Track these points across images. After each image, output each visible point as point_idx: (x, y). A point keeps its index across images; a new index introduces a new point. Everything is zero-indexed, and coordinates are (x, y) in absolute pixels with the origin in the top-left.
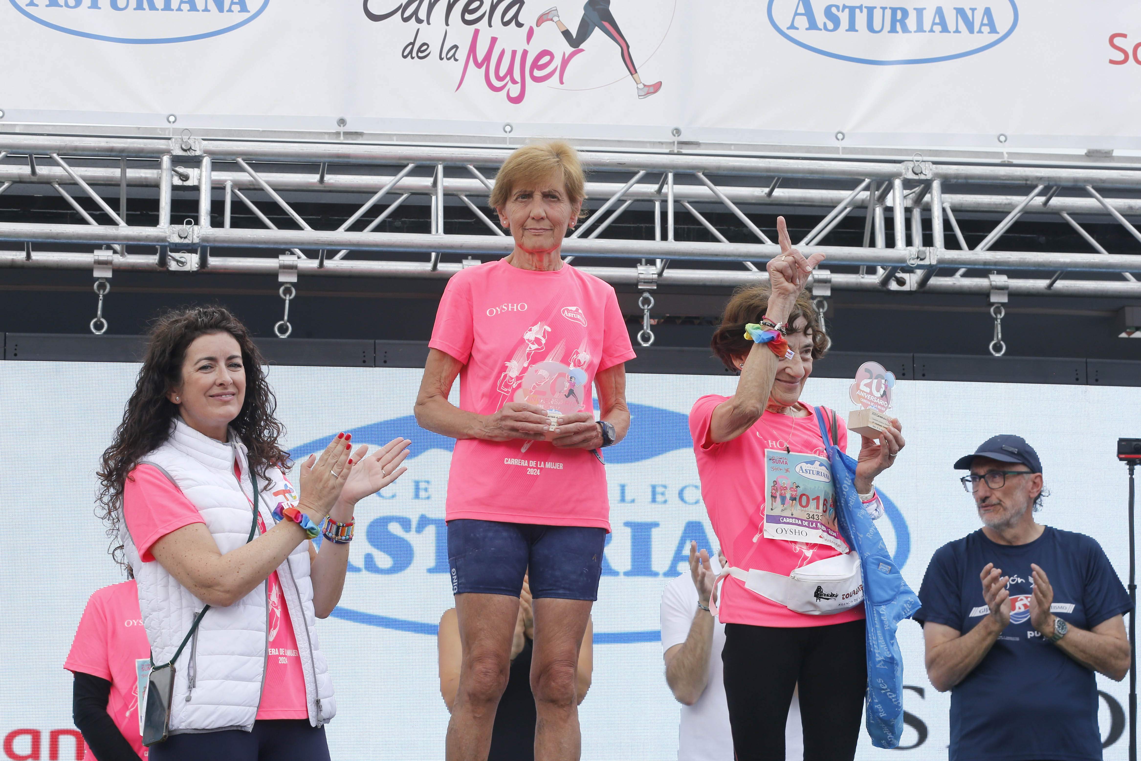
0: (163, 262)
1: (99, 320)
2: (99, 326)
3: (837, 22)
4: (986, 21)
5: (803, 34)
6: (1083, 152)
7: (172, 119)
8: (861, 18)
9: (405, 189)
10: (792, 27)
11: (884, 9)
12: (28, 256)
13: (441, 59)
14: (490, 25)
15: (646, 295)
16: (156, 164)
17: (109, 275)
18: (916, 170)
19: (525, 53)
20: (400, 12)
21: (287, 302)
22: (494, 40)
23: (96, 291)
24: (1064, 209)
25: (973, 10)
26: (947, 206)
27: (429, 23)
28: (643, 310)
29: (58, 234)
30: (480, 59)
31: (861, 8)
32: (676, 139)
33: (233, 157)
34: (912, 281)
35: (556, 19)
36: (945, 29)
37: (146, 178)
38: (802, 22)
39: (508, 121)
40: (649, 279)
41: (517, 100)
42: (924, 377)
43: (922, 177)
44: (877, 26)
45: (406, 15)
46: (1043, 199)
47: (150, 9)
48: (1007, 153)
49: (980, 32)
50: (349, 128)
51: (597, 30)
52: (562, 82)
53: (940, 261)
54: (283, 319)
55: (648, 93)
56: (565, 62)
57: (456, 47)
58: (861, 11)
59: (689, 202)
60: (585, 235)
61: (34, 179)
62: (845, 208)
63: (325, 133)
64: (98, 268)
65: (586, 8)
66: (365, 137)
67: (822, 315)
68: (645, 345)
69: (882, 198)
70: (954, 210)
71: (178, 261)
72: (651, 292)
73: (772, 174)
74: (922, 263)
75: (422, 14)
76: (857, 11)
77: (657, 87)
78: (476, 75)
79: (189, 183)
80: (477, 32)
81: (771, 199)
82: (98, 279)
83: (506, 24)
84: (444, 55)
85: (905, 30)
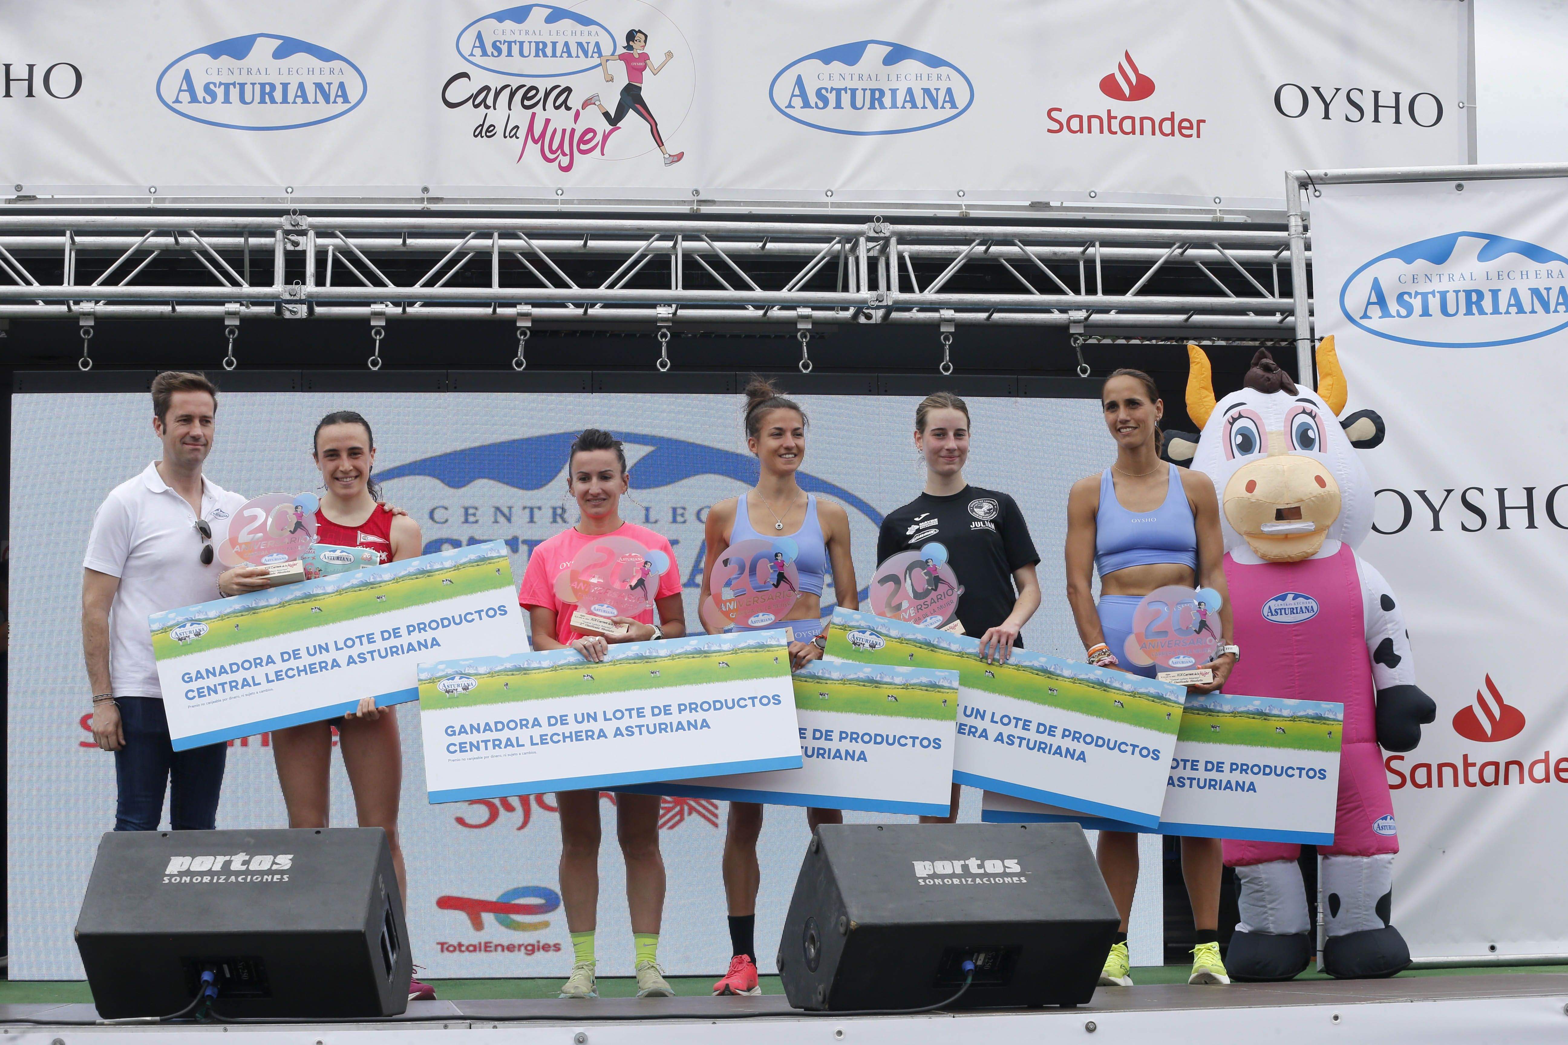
0: (279, 311)
1: (229, 359)
2: (230, 364)
3: (826, 102)
4: (947, 99)
5: (798, 112)
6: (1028, 203)
7: (290, 190)
8: (846, 98)
9: (472, 249)
10: (790, 106)
11: (864, 90)
12: (174, 309)
13: (505, 137)
14: (544, 109)
15: (664, 330)
16: (272, 234)
17: (237, 323)
18: (876, 229)
19: (573, 131)
20: (471, 100)
21: (378, 341)
22: (548, 121)
23: (228, 336)
24: (1001, 255)
25: (937, 90)
26: (906, 255)
27: (495, 109)
28: (662, 342)
29: (195, 294)
30: (536, 137)
31: (845, 89)
32: (696, 198)
33: (333, 230)
34: (878, 315)
35: (598, 103)
36: (914, 106)
37: (266, 245)
38: (798, 102)
39: (560, 186)
40: (665, 318)
41: (567, 169)
42: (886, 393)
43: (882, 235)
44: (859, 104)
45: (477, 102)
46: (983, 248)
47: (271, 103)
48: (965, 205)
49: (943, 107)
50: (432, 194)
51: (631, 112)
52: (603, 154)
53: (896, 302)
54: (374, 355)
55: (673, 162)
56: (606, 138)
57: (517, 127)
58: (846, 93)
59: (698, 255)
60: (612, 286)
61: (178, 248)
62: (823, 258)
63: (412, 199)
64: (228, 318)
65: (621, 94)
66: (444, 201)
67: (805, 344)
68: (662, 370)
69: (854, 249)
70: (911, 258)
71: (291, 311)
72: (668, 328)
73: (761, 235)
74: (880, 304)
75: (490, 102)
76: (843, 92)
77: (680, 156)
78: (533, 149)
79: (299, 248)
80: (534, 115)
81: (765, 251)
82: (228, 326)
83: (557, 108)
84: (507, 134)
85: (882, 107)
